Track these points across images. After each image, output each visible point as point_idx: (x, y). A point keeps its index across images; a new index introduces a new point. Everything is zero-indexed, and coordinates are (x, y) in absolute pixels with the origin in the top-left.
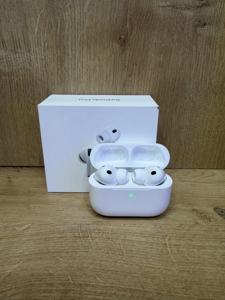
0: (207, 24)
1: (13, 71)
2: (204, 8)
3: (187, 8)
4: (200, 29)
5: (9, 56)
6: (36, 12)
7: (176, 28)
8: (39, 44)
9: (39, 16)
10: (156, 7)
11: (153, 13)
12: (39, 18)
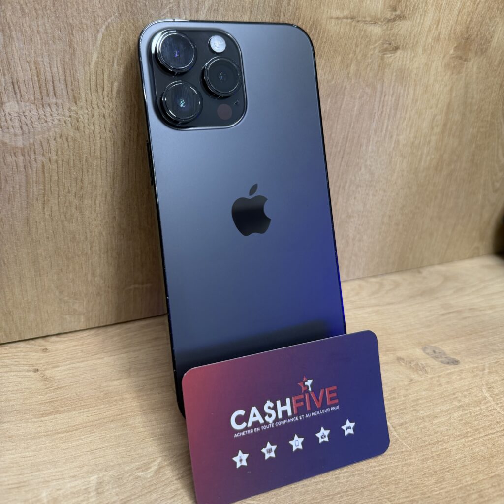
2: (397, 22)
3: (372, 22)
7: (355, 54)
9: (103, 30)
10: (326, 19)
11: (321, 29)
12: (103, 34)
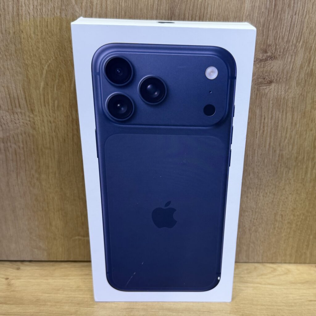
0: (274, 83)
1: (10, 136)
4: (265, 87)
5: (4, 118)
6: (42, 62)
8: (46, 103)
